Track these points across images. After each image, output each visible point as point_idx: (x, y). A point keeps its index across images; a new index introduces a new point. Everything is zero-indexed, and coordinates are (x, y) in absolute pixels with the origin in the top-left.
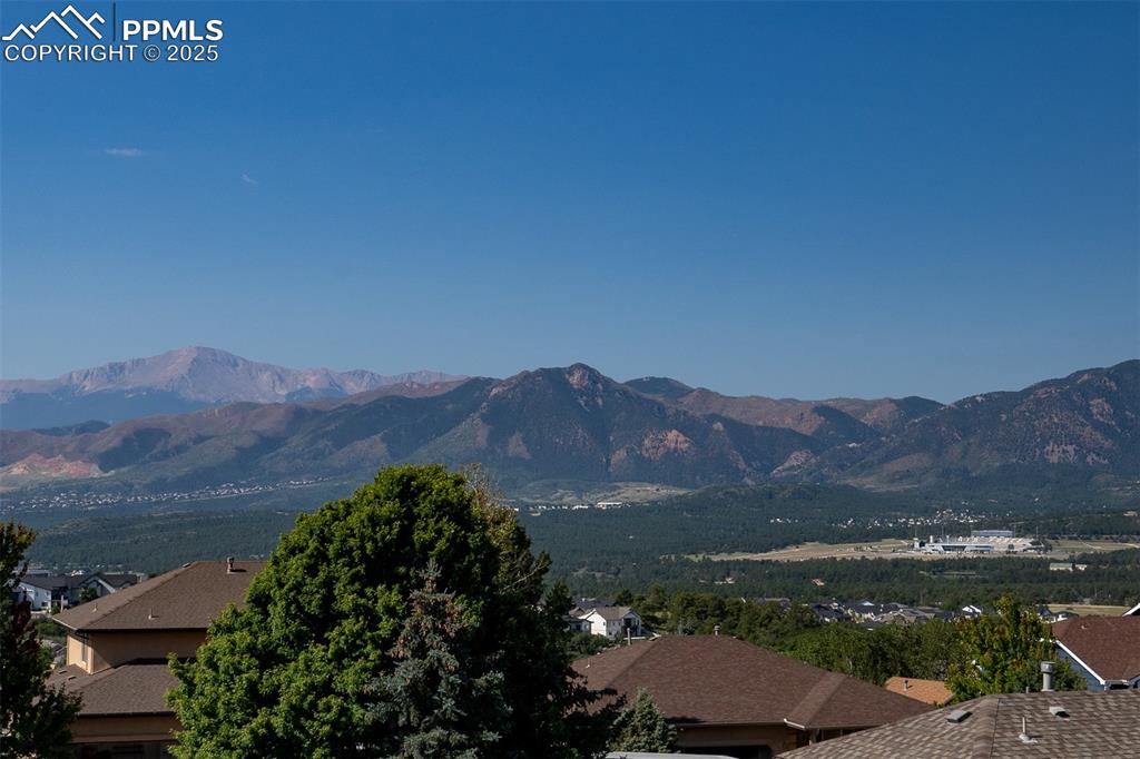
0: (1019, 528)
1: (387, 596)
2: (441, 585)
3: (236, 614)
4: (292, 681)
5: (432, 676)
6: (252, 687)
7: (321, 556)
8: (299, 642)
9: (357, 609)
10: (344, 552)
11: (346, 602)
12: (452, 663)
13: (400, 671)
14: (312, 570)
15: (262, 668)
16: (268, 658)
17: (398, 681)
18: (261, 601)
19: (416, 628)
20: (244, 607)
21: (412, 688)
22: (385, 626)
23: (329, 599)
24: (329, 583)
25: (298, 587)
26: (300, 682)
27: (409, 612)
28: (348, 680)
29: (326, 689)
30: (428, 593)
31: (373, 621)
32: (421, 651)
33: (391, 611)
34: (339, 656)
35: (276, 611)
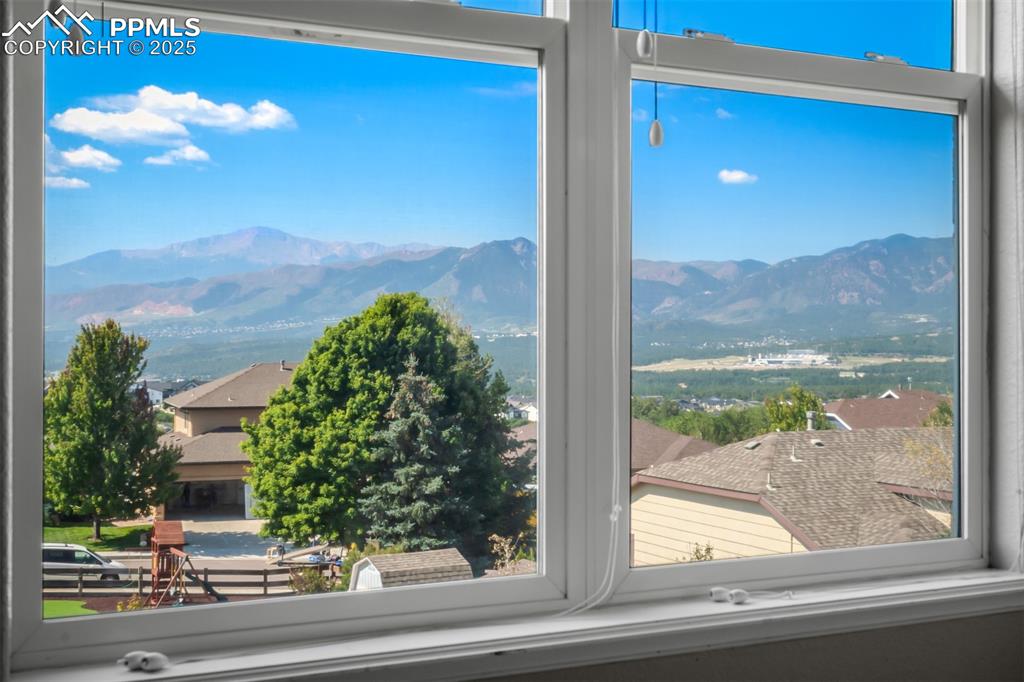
0: (819, 348)
1: (380, 378)
2: (418, 370)
3: (285, 392)
4: (323, 435)
5: (414, 430)
6: (297, 440)
7: (339, 353)
8: (326, 409)
9: (363, 386)
10: (355, 350)
11: (356, 383)
12: (426, 420)
13: (393, 426)
14: (334, 363)
15: (302, 426)
16: (306, 420)
17: (390, 434)
18: (302, 383)
19: (403, 398)
20: (291, 388)
21: (400, 438)
22: (382, 396)
23: (345, 381)
24: (346, 370)
25: (326, 373)
26: (328, 434)
27: (397, 388)
28: (359, 432)
29: (344, 439)
30: (409, 376)
31: (373, 393)
32: (406, 414)
33: (384, 388)
34: (353, 418)
35: (312, 389)
